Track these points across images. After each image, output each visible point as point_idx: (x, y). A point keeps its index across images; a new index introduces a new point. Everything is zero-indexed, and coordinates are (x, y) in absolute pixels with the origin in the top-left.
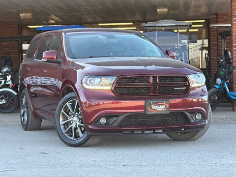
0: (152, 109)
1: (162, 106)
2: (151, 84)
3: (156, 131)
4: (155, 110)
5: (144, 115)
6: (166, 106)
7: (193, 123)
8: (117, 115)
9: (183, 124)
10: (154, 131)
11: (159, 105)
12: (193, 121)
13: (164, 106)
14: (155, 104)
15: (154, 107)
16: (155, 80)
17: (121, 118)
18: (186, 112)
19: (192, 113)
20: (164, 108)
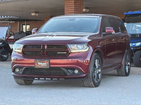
0: (38, 65)
1: (44, 63)
2: (41, 50)
3: (46, 79)
4: (41, 65)
6: (47, 64)
7: (69, 76)
8: (21, 67)
10: (45, 79)
12: (69, 74)
13: (46, 64)
18: (62, 68)
19: (69, 69)
20: (46, 65)
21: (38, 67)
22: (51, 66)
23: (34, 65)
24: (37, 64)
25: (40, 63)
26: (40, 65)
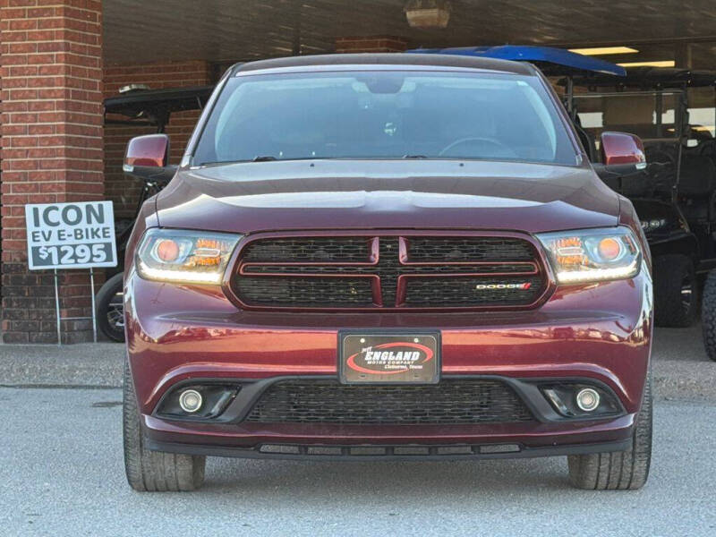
0: (364, 365)
1: (408, 355)
2: (373, 269)
4: (380, 367)
5: (334, 386)
6: (423, 355)
8: (234, 383)
9: (510, 428)
11: (395, 350)
12: (552, 417)
13: (416, 355)
14: (377, 345)
15: (372, 356)
16: (389, 253)
17: (249, 393)
18: (515, 381)
19: (550, 386)
20: (416, 363)
21: (361, 380)
22: (445, 369)
23: (333, 369)
24: (360, 359)
25: (377, 355)
26: (374, 367)
